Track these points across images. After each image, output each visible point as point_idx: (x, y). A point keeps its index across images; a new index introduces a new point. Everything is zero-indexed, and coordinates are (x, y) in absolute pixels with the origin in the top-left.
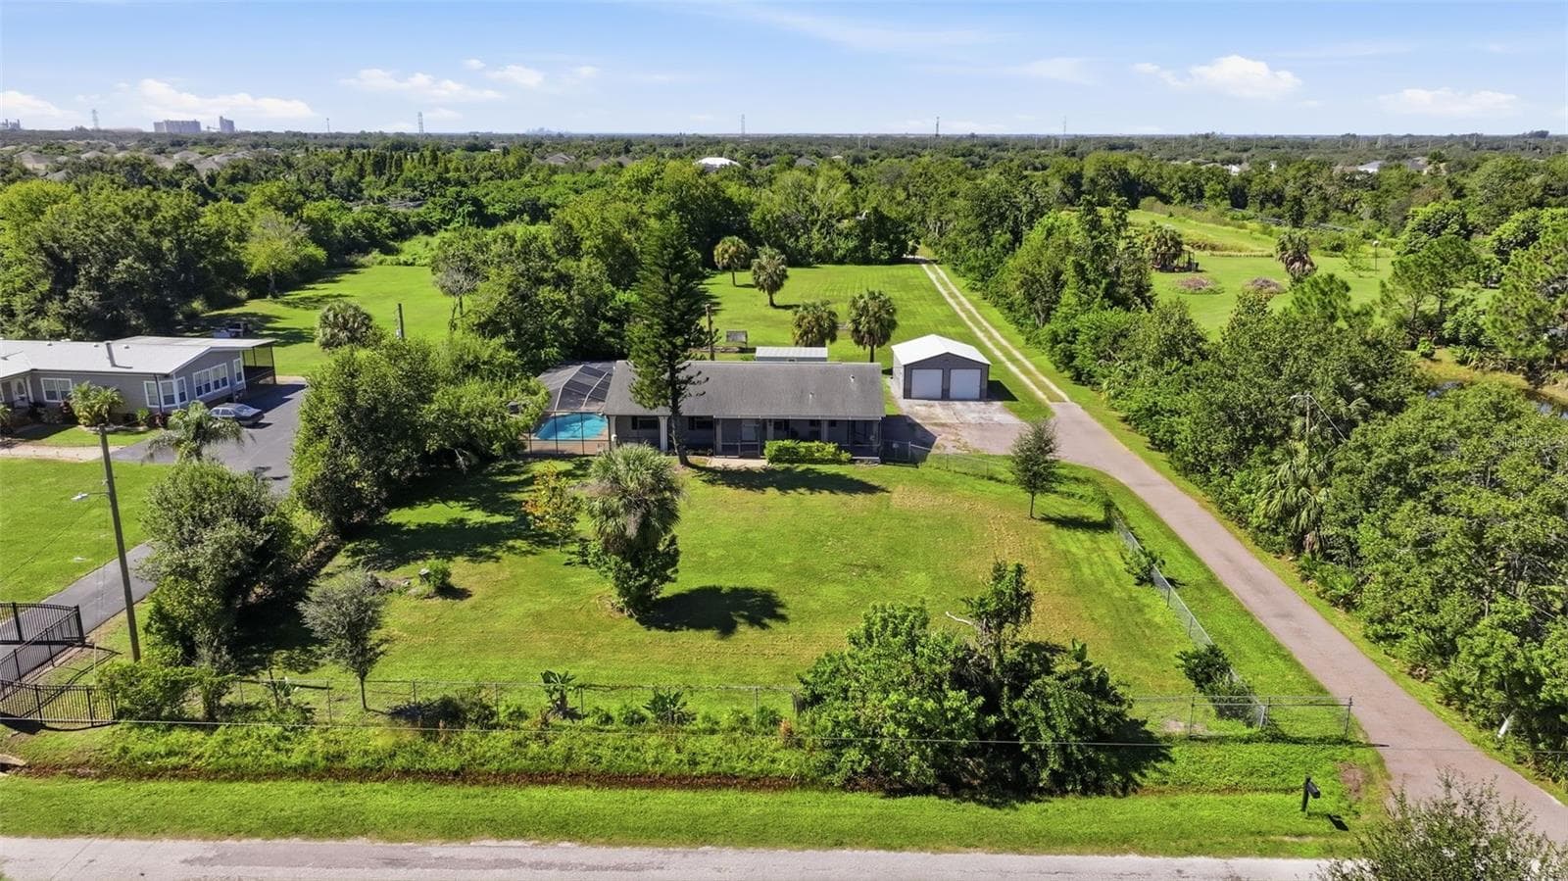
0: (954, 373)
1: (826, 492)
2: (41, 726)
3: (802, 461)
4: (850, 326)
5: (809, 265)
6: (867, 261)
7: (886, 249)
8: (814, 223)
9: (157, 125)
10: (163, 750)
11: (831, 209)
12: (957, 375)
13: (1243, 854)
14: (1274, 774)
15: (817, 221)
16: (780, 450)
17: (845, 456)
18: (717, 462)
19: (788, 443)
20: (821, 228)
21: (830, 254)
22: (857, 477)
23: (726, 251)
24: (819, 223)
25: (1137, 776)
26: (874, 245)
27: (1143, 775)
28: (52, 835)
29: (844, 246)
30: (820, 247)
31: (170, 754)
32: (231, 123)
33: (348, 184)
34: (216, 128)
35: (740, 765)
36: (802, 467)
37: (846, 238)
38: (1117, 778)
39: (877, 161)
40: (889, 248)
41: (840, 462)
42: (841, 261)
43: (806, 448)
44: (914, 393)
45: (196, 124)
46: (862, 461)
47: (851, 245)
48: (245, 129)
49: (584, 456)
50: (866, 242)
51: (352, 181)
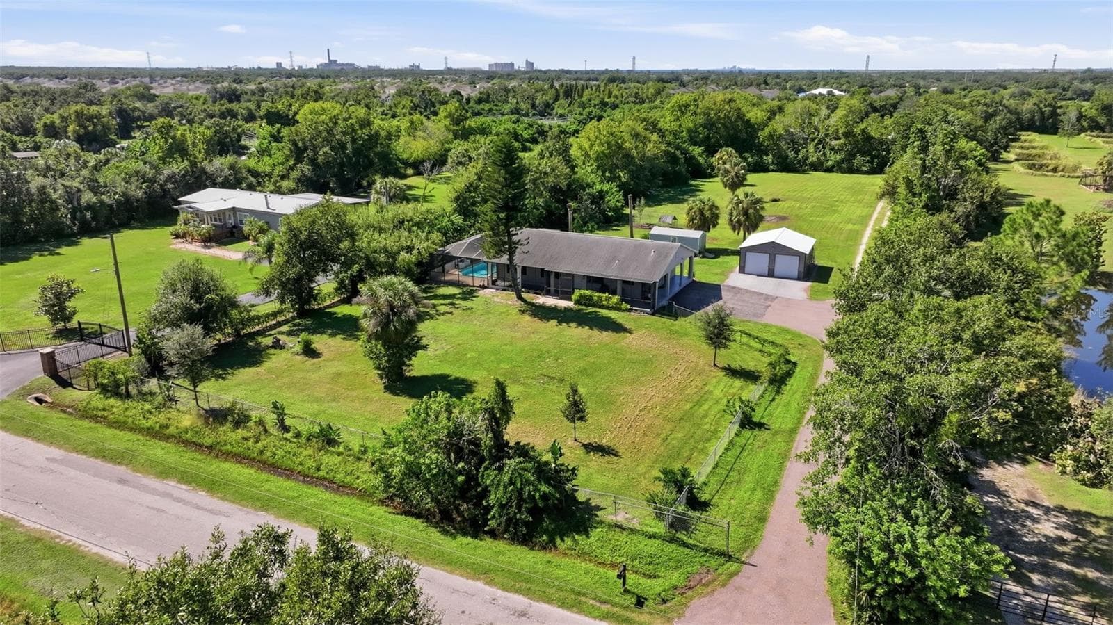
0: (779, 258)
1: (587, 327)
2: (71, 385)
3: (594, 305)
4: (727, 216)
5: (804, 172)
6: (851, 170)
7: (868, 162)
8: (813, 140)
9: (490, 66)
10: (101, 406)
11: (828, 130)
12: (780, 259)
13: (549, 601)
14: (651, 563)
15: (816, 138)
16: (581, 296)
17: (624, 305)
18: (542, 300)
19: (588, 292)
20: (817, 144)
21: (822, 164)
22: (619, 321)
23: (722, 158)
24: (817, 140)
25: (558, 540)
26: (858, 160)
27: (562, 540)
28: (17, 434)
29: (833, 158)
30: (814, 159)
31: (104, 410)
32: (532, 64)
33: (545, 105)
34: (523, 67)
35: (339, 476)
36: (591, 310)
37: (836, 152)
38: (545, 538)
39: (966, 92)
40: (871, 162)
41: (619, 310)
42: (829, 170)
43: (599, 297)
44: (747, 270)
45: (512, 64)
46: (636, 310)
47: (838, 158)
48: (539, 68)
49: (473, 286)
50: (852, 155)
51: (548, 103)
